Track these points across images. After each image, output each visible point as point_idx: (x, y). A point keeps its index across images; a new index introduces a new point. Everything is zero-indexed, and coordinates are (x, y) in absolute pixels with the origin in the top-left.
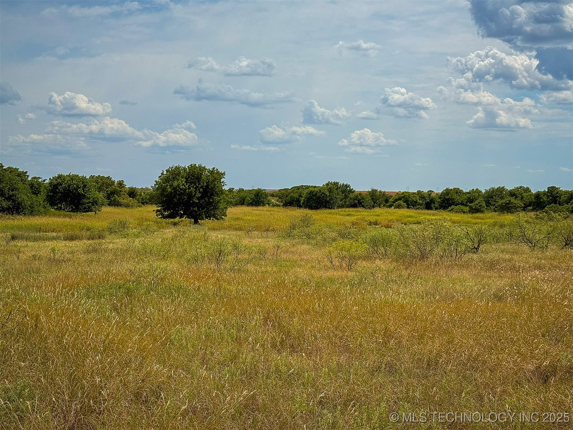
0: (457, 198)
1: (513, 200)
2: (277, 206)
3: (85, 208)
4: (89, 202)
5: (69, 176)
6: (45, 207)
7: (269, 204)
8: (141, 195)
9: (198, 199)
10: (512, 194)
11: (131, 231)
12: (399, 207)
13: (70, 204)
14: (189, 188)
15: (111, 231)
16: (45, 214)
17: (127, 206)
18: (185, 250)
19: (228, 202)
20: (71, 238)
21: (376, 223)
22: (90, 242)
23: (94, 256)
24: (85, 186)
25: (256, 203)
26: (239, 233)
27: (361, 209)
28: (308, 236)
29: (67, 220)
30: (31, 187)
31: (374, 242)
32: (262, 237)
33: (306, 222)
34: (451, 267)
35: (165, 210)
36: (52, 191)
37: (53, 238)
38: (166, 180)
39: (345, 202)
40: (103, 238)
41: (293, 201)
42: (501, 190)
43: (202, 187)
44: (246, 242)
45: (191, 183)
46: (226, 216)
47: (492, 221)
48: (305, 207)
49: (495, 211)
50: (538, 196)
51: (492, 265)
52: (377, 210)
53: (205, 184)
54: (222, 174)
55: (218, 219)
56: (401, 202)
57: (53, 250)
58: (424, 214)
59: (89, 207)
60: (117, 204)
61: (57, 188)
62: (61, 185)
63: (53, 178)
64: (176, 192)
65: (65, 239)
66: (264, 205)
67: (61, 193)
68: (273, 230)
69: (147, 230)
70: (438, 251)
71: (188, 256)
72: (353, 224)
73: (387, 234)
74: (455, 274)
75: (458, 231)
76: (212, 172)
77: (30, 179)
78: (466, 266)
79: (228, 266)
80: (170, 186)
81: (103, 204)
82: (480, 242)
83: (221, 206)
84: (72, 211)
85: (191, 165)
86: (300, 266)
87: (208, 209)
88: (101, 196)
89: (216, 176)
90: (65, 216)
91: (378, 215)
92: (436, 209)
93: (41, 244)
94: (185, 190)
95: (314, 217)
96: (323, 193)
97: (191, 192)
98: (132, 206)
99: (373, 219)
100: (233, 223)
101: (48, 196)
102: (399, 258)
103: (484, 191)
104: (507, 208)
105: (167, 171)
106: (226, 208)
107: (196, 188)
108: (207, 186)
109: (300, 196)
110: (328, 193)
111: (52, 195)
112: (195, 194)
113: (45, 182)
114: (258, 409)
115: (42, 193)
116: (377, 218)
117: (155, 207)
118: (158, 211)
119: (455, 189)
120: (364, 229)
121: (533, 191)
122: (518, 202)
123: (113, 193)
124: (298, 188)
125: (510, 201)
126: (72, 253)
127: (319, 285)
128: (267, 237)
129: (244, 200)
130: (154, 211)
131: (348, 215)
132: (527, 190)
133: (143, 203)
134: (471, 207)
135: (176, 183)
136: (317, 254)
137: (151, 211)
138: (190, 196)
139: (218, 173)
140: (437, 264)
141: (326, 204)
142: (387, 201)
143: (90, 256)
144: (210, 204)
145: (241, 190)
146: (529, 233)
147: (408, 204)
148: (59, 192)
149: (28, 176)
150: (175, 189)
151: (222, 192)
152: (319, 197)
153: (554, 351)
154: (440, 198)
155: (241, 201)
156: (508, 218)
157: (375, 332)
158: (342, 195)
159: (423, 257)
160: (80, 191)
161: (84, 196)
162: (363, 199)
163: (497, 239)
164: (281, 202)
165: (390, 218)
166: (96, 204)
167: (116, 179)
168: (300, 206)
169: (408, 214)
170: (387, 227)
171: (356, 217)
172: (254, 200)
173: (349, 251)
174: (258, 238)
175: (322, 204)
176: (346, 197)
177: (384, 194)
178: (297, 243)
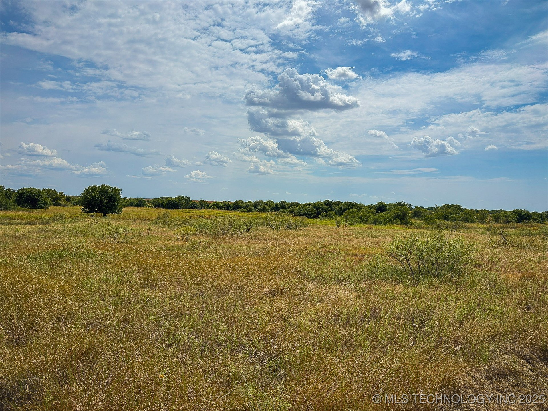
0: (241, 205)
1: (266, 206)
2: (151, 207)
3: (39, 206)
4: (42, 204)
5: (30, 189)
6: (14, 206)
7: (146, 206)
8: (73, 200)
9: (106, 203)
10: (266, 204)
11: (66, 220)
12: (214, 209)
13: (30, 204)
14: (101, 197)
15: (54, 220)
16: (14, 209)
17: (65, 206)
18: (97, 231)
19: (123, 205)
20: (30, 224)
21: (202, 217)
22: (42, 226)
23: (42, 234)
24: (39, 195)
25: (139, 205)
26: (129, 221)
27: (195, 209)
28: (167, 223)
29: (28, 213)
30: (6, 195)
31: (200, 227)
32: (142, 223)
33: (166, 216)
34: (236, 239)
35: (87, 209)
36: (19, 197)
37: (19, 224)
38: (88, 193)
39: (187, 206)
40: (49, 223)
41: (160, 204)
42: (261, 202)
43: (108, 197)
44: (132, 226)
45: (102, 194)
46: (122, 212)
47: (257, 216)
48: (166, 208)
49: (258, 211)
50: (276, 204)
51: (255, 238)
52: (203, 210)
53: (110, 195)
54: (120, 190)
55: (117, 214)
56: (215, 206)
57: (17, 231)
58: (226, 212)
59: (42, 206)
60: (59, 205)
61: (22, 195)
62: (25, 193)
63: (20, 189)
64: (93, 199)
65: (26, 224)
66: (144, 206)
67: (25, 198)
68: (148, 220)
69: (76, 219)
70: (231, 231)
71: (98, 234)
72: (191, 217)
73: (207, 223)
74: (238, 242)
75: (240, 222)
76: (114, 189)
77: (5, 189)
78: (243, 238)
79: (121, 240)
80: (90, 196)
81: (50, 205)
82: (250, 226)
83: (119, 207)
84: (31, 208)
85: (102, 185)
86: (161, 240)
87: (111, 208)
88: (49, 200)
89: (117, 191)
90: (26, 211)
91: (204, 213)
92: (231, 210)
93: (10, 227)
94: (99, 198)
95: (170, 213)
96: (175, 201)
97: (102, 199)
98: (68, 206)
99: (201, 214)
100: (126, 216)
101: (16, 199)
102: (212, 235)
103: (253, 202)
104: (263, 210)
105: (89, 188)
106: (122, 208)
107: (105, 197)
108: (111, 197)
109: (164, 202)
110: (178, 201)
111: (19, 199)
112: (104, 201)
113: (15, 192)
114: (129, 322)
115: (13, 198)
116: (203, 214)
117: (81, 207)
118: (82, 209)
119: (240, 201)
120: (196, 219)
121: (275, 203)
122: (267, 207)
123: (57, 198)
124: (162, 198)
125: (264, 207)
126: (30, 232)
127: (170, 250)
128: (144, 223)
129: (132, 204)
130: (80, 209)
131: (188, 212)
132: (272, 202)
133: (74, 204)
134: (247, 210)
135: (93, 195)
136: (171, 233)
137: (79, 208)
138: (102, 201)
139: (118, 189)
140: (229, 238)
141: (177, 206)
142: (208, 206)
143: (40, 234)
144: (113, 206)
145: (131, 199)
146: (272, 222)
147: (218, 208)
148: (23, 198)
149: (4, 188)
150: (93, 197)
151: (120, 199)
152: (174, 203)
153: (278, 280)
154: (233, 205)
155: (130, 204)
156: (264, 215)
157: (196, 275)
158: (185, 203)
159: (224, 234)
160: (37, 197)
161: (39, 200)
162: (196, 204)
163: (258, 225)
164: (153, 205)
165: (209, 214)
166: (46, 204)
167: (58, 191)
168: (163, 208)
169: (218, 212)
170: (208, 218)
171: (192, 214)
172: (138, 204)
173: (187, 231)
174: (139, 224)
175: (175, 207)
176: (187, 203)
177: (207, 202)
178: (160, 227)
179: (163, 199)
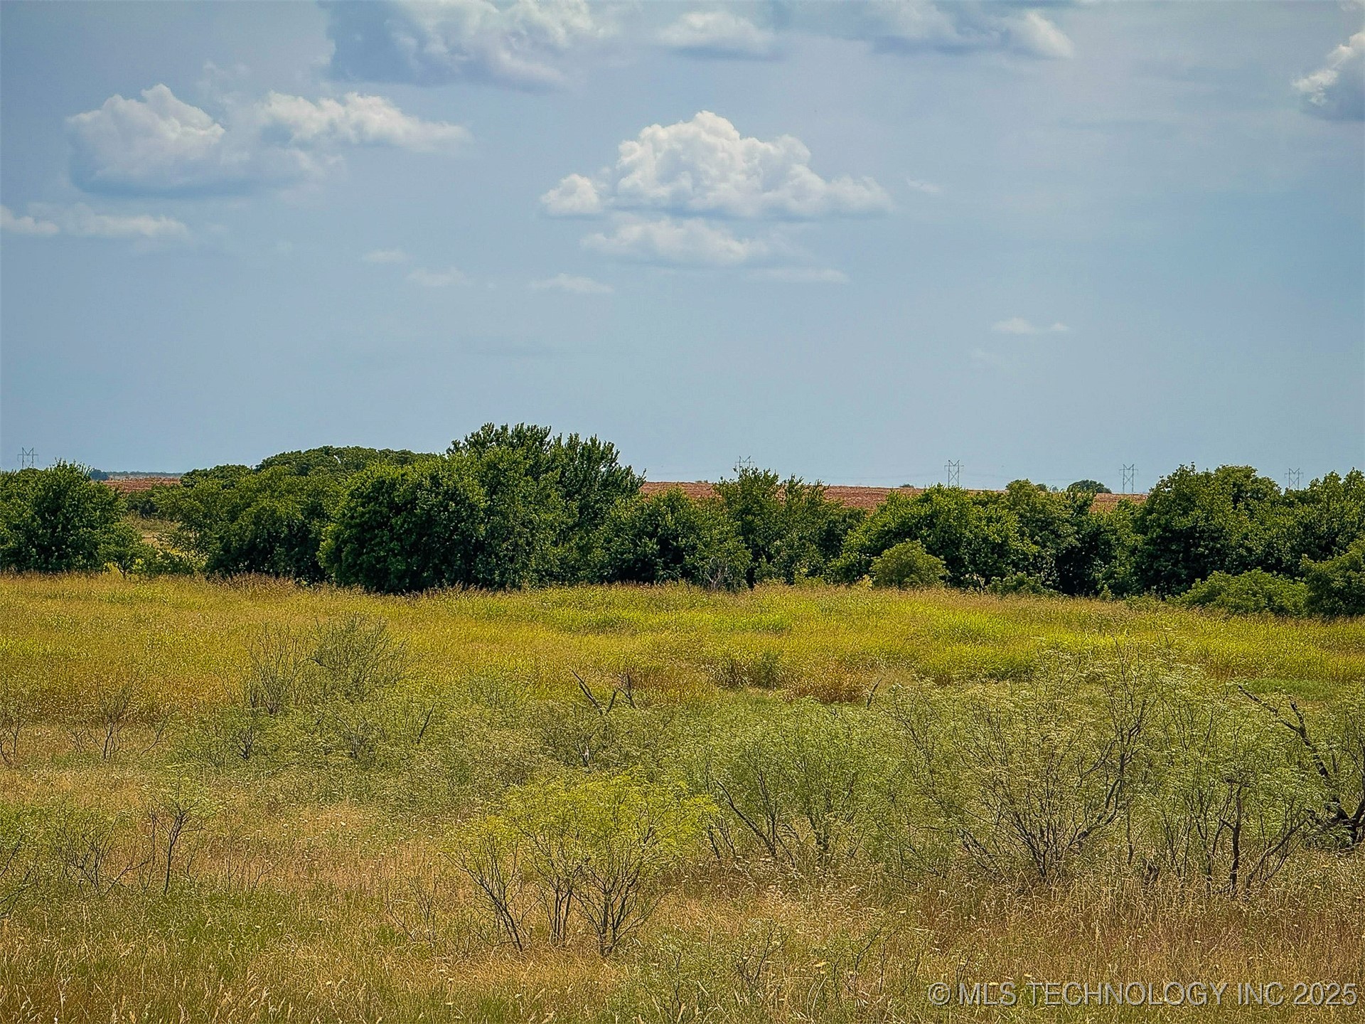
2: (177, 569)
7: (124, 562)
12: (901, 577)
21: (766, 677)
25: (43, 550)
27: (677, 591)
28: (362, 754)
31: (757, 789)
32: (83, 758)
33: (348, 667)
34: (1203, 931)
39: (585, 550)
41: (274, 539)
48: (345, 581)
52: (775, 599)
56: (915, 551)
58: (1051, 620)
66: (92, 563)
75: (1245, 721)
78: (1294, 924)
86: (310, 932)
92: (1120, 590)
96: (450, 496)
99: (748, 649)
102: (903, 880)
109: (315, 512)
110: (479, 496)
116: (777, 643)
119: (1227, 472)
120: (696, 708)
124: (302, 464)
128: (112, 759)
134: (1320, 584)
141: (469, 559)
142: (830, 542)
147: (954, 563)
152: (430, 516)
154: (1141, 527)
158: (558, 512)
159: (1043, 871)
162: (690, 527)
164: (201, 546)
165: (850, 641)
168: (313, 574)
169: (958, 619)
170: (833, 696)
171: (649, 638)
172: (31, 536)
173: (603, 836)
174: (57, 763)
175: (447, 559)
176: (589, 517)
177: (813, 504)
178: (297, 797)
179: (303, 471)
